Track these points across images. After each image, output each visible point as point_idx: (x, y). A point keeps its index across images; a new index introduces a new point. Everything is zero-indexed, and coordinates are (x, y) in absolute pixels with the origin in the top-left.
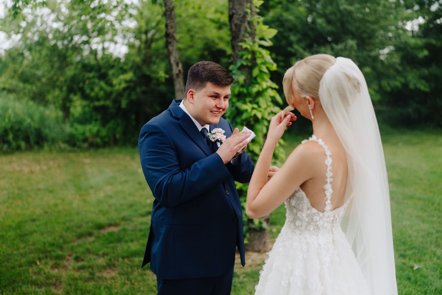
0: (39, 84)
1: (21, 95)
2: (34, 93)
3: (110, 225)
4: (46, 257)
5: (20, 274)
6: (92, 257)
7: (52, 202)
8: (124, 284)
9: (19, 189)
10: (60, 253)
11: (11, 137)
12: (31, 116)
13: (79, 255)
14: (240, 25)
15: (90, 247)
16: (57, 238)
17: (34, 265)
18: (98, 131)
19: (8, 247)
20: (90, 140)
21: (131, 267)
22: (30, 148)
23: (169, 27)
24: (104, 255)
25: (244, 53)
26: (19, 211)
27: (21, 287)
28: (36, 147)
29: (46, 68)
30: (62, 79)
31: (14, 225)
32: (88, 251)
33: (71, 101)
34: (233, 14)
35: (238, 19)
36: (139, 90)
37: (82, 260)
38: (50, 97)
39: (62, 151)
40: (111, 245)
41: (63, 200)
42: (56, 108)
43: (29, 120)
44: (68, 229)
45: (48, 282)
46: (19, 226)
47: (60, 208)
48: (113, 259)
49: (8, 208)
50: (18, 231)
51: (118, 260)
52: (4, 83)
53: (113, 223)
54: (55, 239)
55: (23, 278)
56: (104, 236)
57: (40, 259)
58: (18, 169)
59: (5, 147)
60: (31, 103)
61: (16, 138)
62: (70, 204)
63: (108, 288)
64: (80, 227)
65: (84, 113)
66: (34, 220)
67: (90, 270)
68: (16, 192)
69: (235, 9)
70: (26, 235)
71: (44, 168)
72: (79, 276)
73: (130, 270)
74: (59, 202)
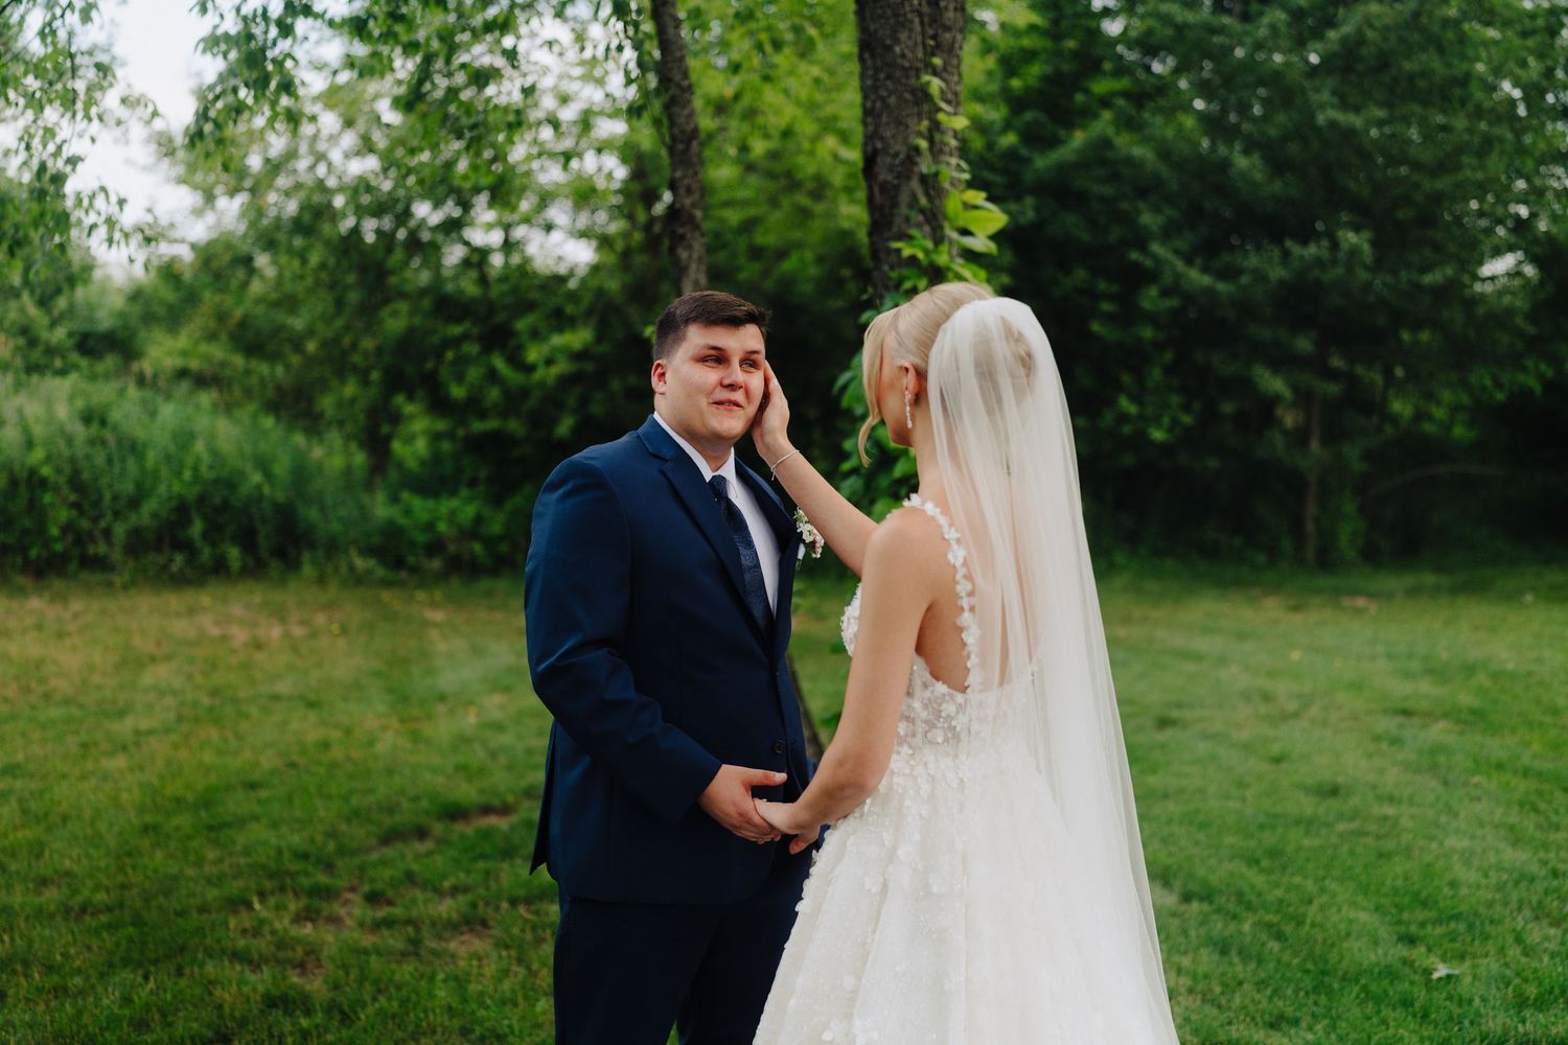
0: (295, 360)
1: (237, 392)
2: (279, 389)
3: (486, 810)
4: (282, 889)
5: (200, 931)
6: (418, 894)
7: (314, 735)
8: (506, 973)
9: (214, 693)
10: (323, 879)
11: (197, 528)
12: (264, 465)
13: (380, 886)
14: (897, 188)
15: (415, 867)
16: (319, 838)
17: (242, 908)
18: (478, 520)
19: (171, 856)
20: (452, 548)
21: (534, 929)
22: (255, 569)
23: (682, 191)
24: (455, 891)
25: (905, 272)
26: (208, 757)
27: (202, 965)
28: (275, 565)
29: (320, 309)
30: (368, 344)
31: (190, 797)
32: (410, 878)
33: (396, 418)
34: (876, 152)
35: (891, 169)
36: (616, 385)
37: (390, 903)
38: (327, 403)
39: (358, 580)
40: (481, 865)
41: (348, 732)
42: (347, 438)
43: (257, 478)
44: (355, 815)
45: (281, 955)
46: (207, 801)
47: (337, 753)
48: (481, 904)
49: (175, 746)
50: (203, 814)
51: (497, 908)
52: (184, 354)
53: (496, 802)
54: (312, 840)
55: (208, 941)
56: (462, 836)
57: (262, 895)
58: (215, 632)
59: (179, 559)
60: (268, 422)
61: (213, 533)
62: (371, 743)
63: (456, 979)
64: (391, 810)
65: (436, 459)
66: (252, 786)
67: (410, 929)
68: (206, 701)
69: (882, 139)
70: (228, 825)
71: (298, 631)
72: (374, 944)
73: (529, 936)
74: (335, 735)
